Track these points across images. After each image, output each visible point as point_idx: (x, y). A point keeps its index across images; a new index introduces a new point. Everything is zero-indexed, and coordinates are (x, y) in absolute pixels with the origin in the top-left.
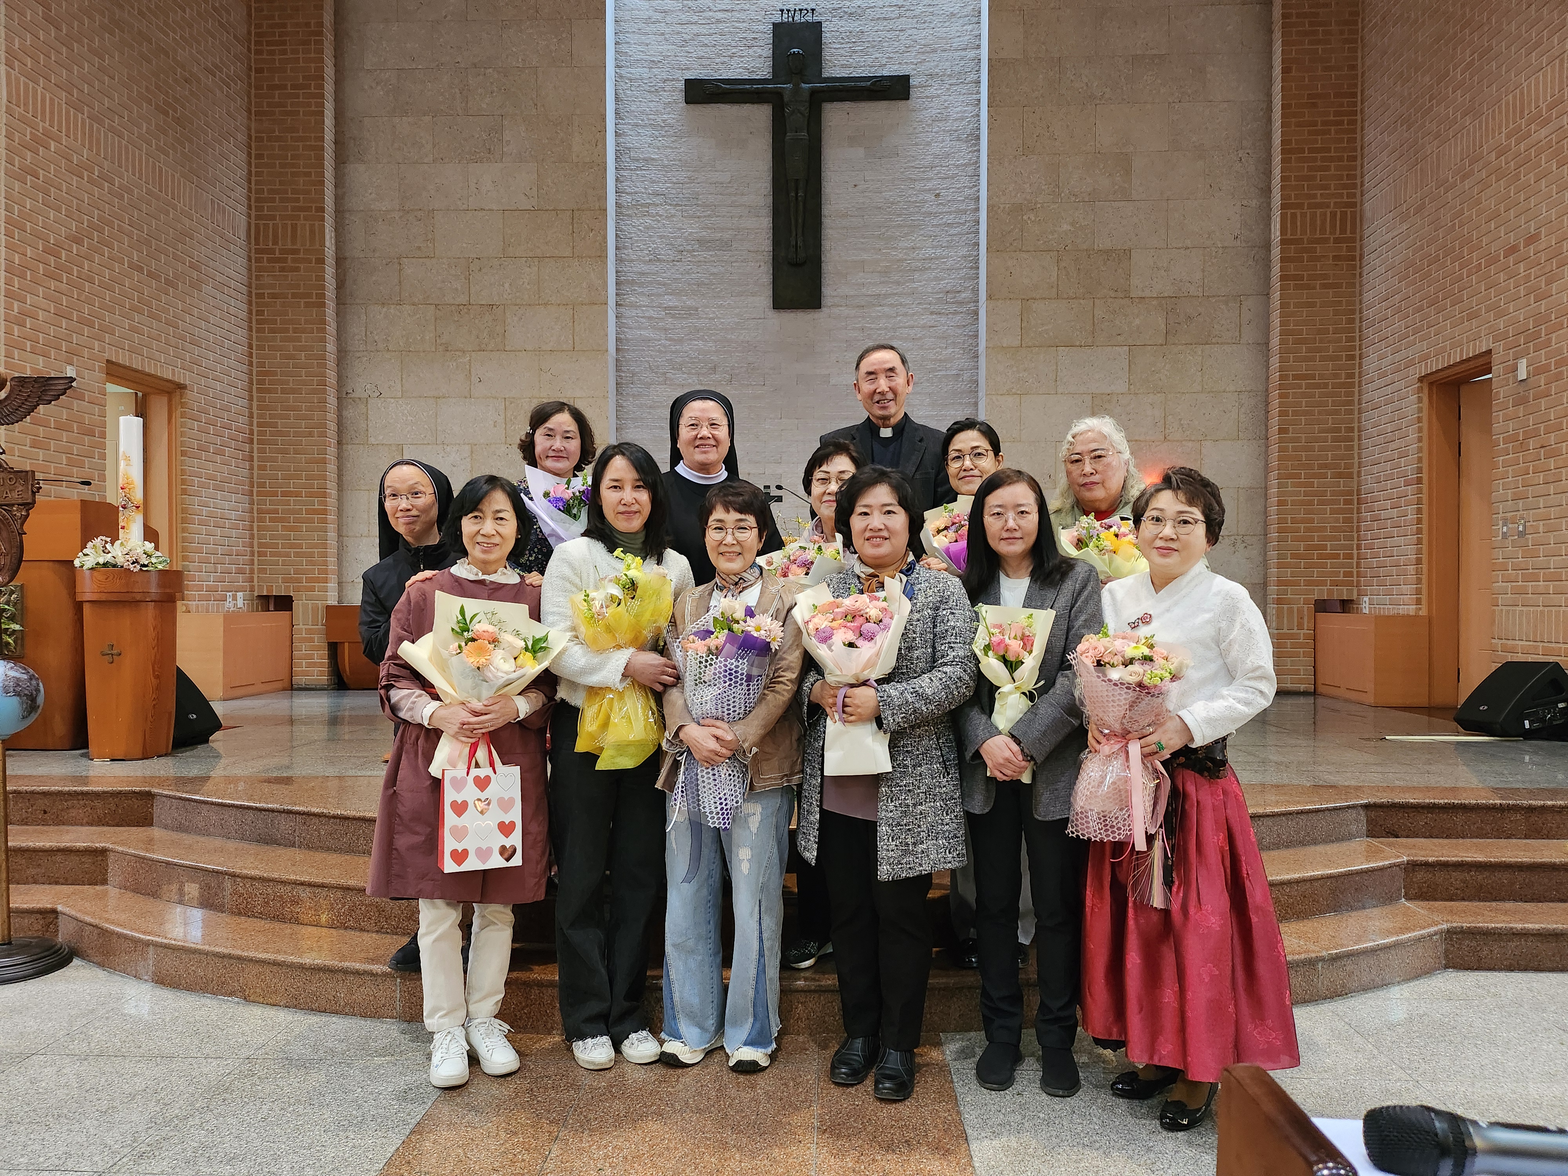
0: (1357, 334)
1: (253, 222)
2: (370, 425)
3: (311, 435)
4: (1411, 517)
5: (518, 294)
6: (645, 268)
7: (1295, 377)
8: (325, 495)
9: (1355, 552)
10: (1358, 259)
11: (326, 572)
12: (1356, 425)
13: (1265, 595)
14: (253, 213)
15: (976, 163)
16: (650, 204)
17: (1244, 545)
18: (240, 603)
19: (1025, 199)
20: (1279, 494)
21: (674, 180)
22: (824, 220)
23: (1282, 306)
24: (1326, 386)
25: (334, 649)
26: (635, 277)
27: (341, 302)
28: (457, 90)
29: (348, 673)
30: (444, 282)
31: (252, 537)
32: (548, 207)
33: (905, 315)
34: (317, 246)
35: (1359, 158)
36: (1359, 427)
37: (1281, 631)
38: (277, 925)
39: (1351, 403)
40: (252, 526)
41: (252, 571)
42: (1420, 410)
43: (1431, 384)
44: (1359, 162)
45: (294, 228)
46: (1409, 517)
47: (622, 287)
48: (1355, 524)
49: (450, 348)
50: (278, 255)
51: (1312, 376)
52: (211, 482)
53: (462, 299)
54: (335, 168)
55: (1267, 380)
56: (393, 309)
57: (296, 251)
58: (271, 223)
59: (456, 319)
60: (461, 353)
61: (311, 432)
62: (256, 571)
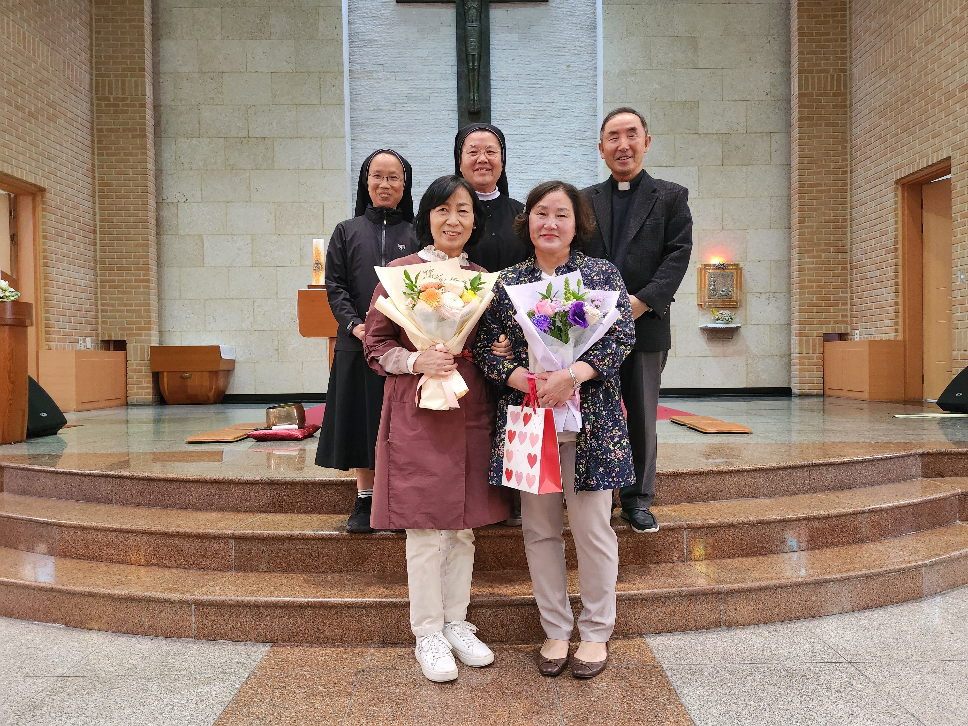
0: (849, 157)
1: (94, 78)
2: (180, 221)
3: (137, 227)
4: (891, 274)
5: (282, 130)
6: (370, 115)
7: (810, 185)
8: (148, 270)
9: (849, 301)
10: (848, 106)
11: (149, 323)
12: (849, 217)
13: (790, 331)
14: (94, 72)
15: (593, 45)
16: (373, 71)
17: (775, 299)
18: (89, 345)
19: (629, 67)
20: (800, 264)
21: (390, 55)
22: (492, 82)
23: (800, 138)
24: (829, 191)
25: (156, 377)
26: (364, 121)
27: (157, 136)
29: (167, 393)
30: (230, 121)
31: (96, 299)
32: (302, 70)
33: (548, 147)
34: (140, 96)
35: (848, 40)
36: (851, 218)
37: (802, 355)
38: (94, 564)
39: (845, 202)
40: (96, 292)
41: (97, 324)
42: (896, 203)
43: (904, 185)
44: (848, 42)
45: (123, 83)
46: (889, 274)
47: (355, 127)
48: (849, 283)
49: (235, 168)
50: (112, 101)
51: (820, 185)
52: (66, 258)
53: (243, 134)
54: (153, 42)
55: (789, 188)
56: (194, 141)
57: (125, 99)
58: (107, 79)
59: (239, 147)
60: (243, 172)
61: (137, 225)
62: (100, 323)
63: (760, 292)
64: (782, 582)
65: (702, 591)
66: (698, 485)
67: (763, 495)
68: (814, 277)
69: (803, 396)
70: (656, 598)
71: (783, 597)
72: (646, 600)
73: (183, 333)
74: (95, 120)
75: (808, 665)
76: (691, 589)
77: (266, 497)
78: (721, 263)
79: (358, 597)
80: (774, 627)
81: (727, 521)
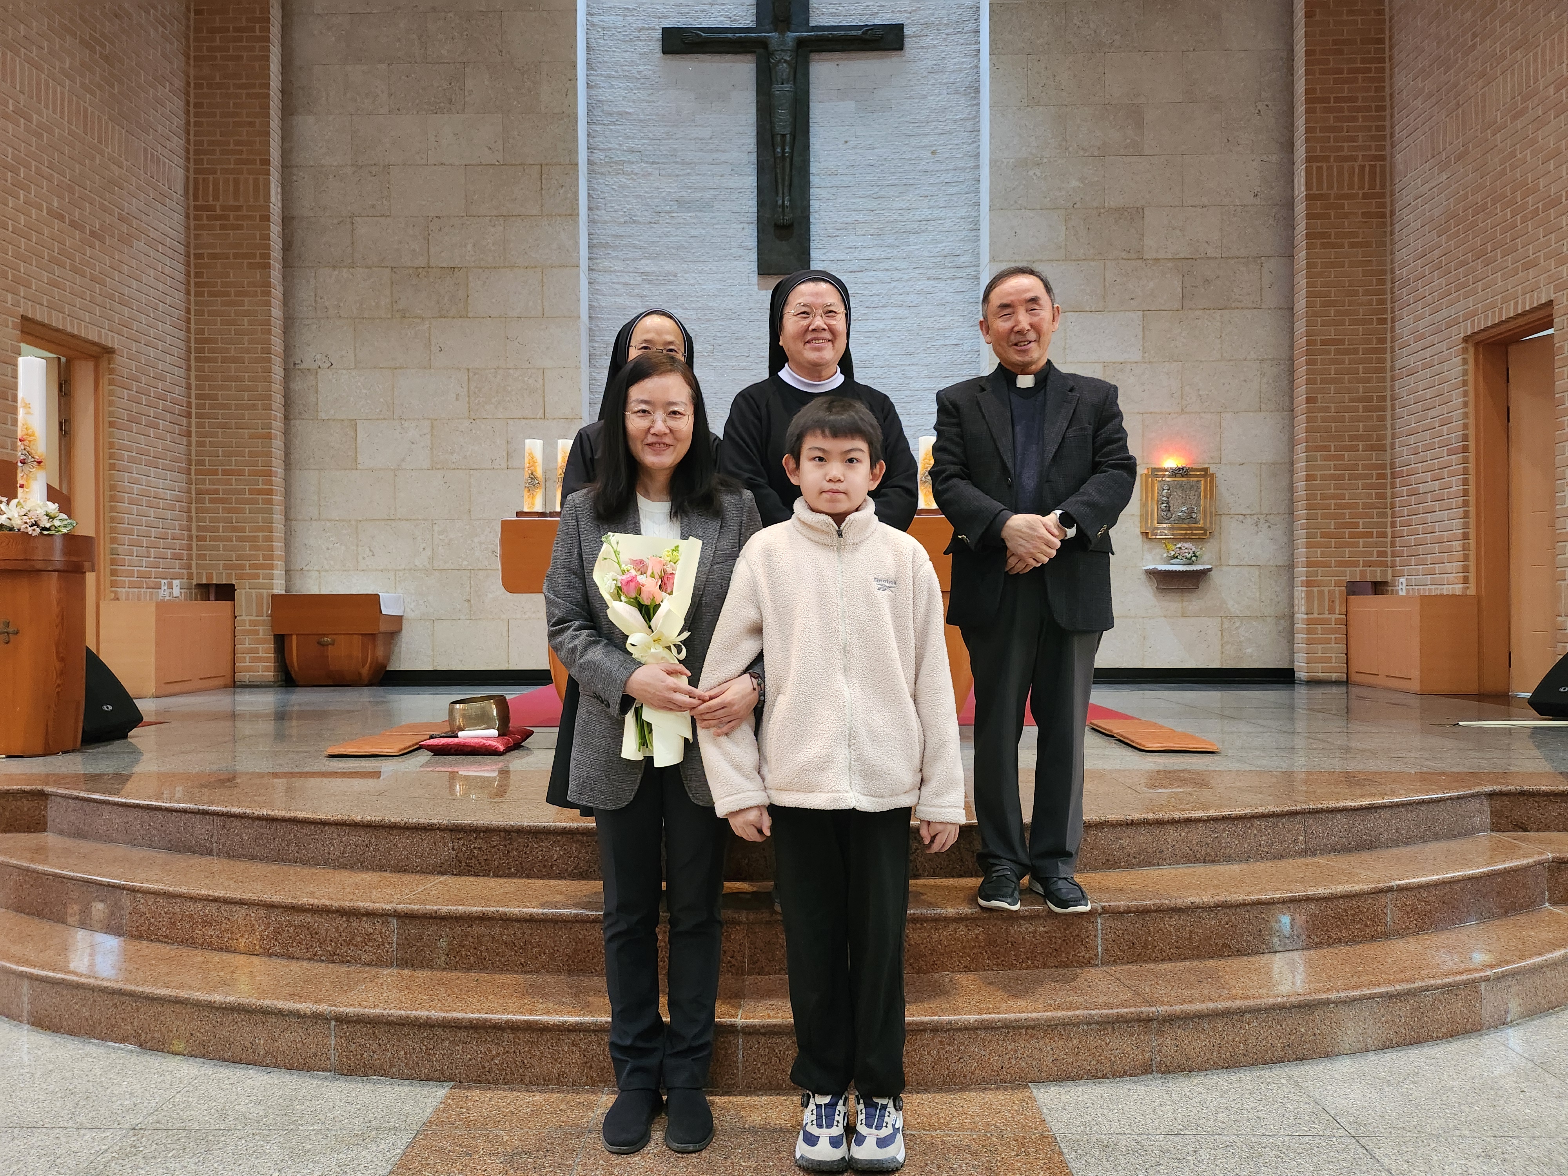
0: (1389, 296)
1: (192, 176)
2: (320, 399)
3: (254, 407)
4: (1456, 488)
5: (481, 256)
6: (620, 230)
7: (1324, 342)
8: (270, 474)
9: (1389, 530)
10: (1388, 215)
11: (271, 558)
12: (1388, 393)
13: (1292, 578)
14: (192, 166)
15: (975, 117)
16: (625, 162)
17: (1268, 524)
18: (177, 592)
19: (1032, 154)
20: (1308, 469)
21: (652, 137)
22: (812, 178)
23: (1309, 266)
24: (1356, 351)
25: (280, 642)
26: (609, 240)
27: (287, 265)
28: (415, 36)
29: (296, 669)
30: (400, 242)
31: (190, 519)
32: (514, 162)
33: (900, 280)
34: (262, 203)
35: (1388, 108)
36: (1391, 395)
37: (1311, 616)
38: (184, 951)
39: (1383, 370)
40: (189, 508)
41: (190, 558)
42: (1465, 373)
43: (1477, 345)
44: (1388, 112)
45: (236, 182)
46: (1454, 488)
47: (596, 250)
48: (1389, 500)
49: (408, 315)
50: (218, 212)
51: (1341, 342)
52: (143, 457)
53: (421, 262)
54: (282, 119)
55: (1291, 347)
56: (345, 273)
57: (239, 208)
58: (211, 177)
59: (414, 283)
60: (419, 320)
61: (254, 405)
62: (194, 557)
63: (1244, 513)
64: (1251, 1003)
65: (1122, 1016)
66: (1124, 842)
67: (1228, 859)
68: (1332, 491)
69: (1313, 683)
70: (1048, 1026)
71: (1252, 1026)
72: (1033, 1029)
73: (323, 573)
74: (192, 241)
75: (1286, 1138)
76: (1105, 1012)
77: (447, 849)
78: (1180, 466)
79: (584, 1015)
80: (1238, 1075)
81: (1167, 901)
